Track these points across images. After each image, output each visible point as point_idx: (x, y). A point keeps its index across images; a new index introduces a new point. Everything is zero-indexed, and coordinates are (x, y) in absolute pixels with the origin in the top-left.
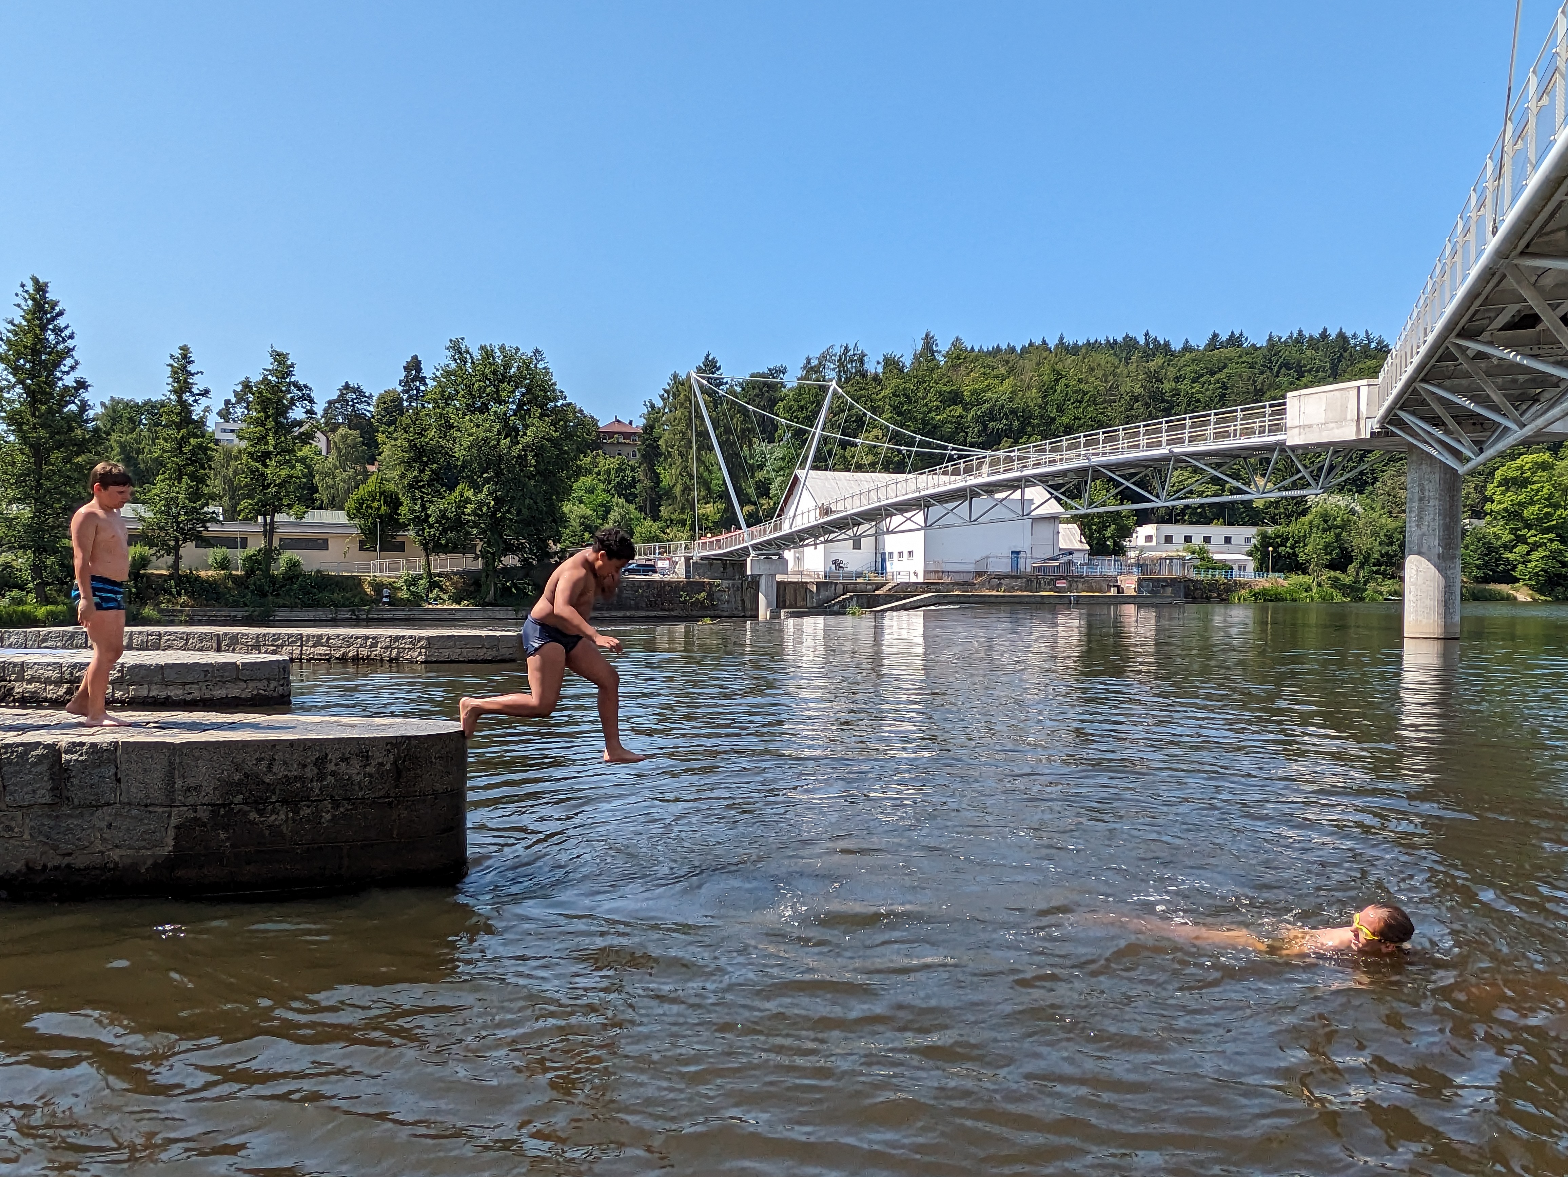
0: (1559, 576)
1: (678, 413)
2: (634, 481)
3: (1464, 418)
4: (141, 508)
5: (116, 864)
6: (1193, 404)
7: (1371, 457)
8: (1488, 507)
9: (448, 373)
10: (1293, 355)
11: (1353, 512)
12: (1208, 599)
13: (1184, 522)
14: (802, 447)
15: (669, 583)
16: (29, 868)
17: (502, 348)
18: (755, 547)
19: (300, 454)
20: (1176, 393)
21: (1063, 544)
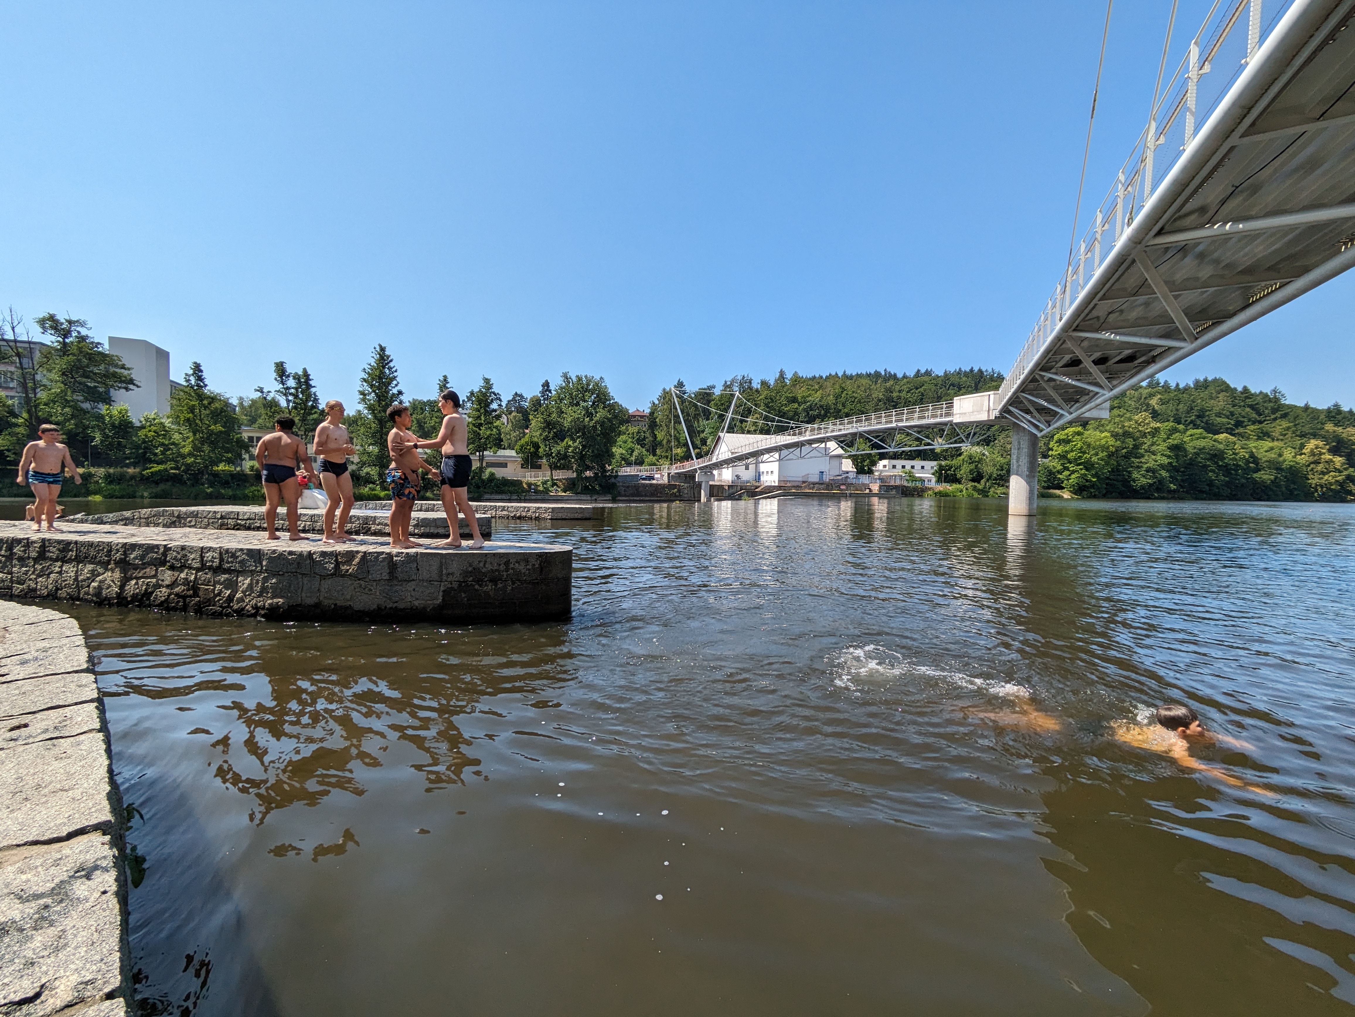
0: (1084, 486)
1: (665, 407)
2: (645, 438)
3: (1042, 410)
5: (417, 607)
6: (907, 403)
7: (993, 429)
8: (1050, 453)
9: (561, 388)
10: (956, 380)
11: (984, 455)
12: (913, 495)
13: (902, 459)
14: (722, 422)
15: (660, 485)
16: (379, 608)
17: (586, 377)
18: (700, 468)
19: (495, 424)
20: (899, 398)
21: (844, 468)
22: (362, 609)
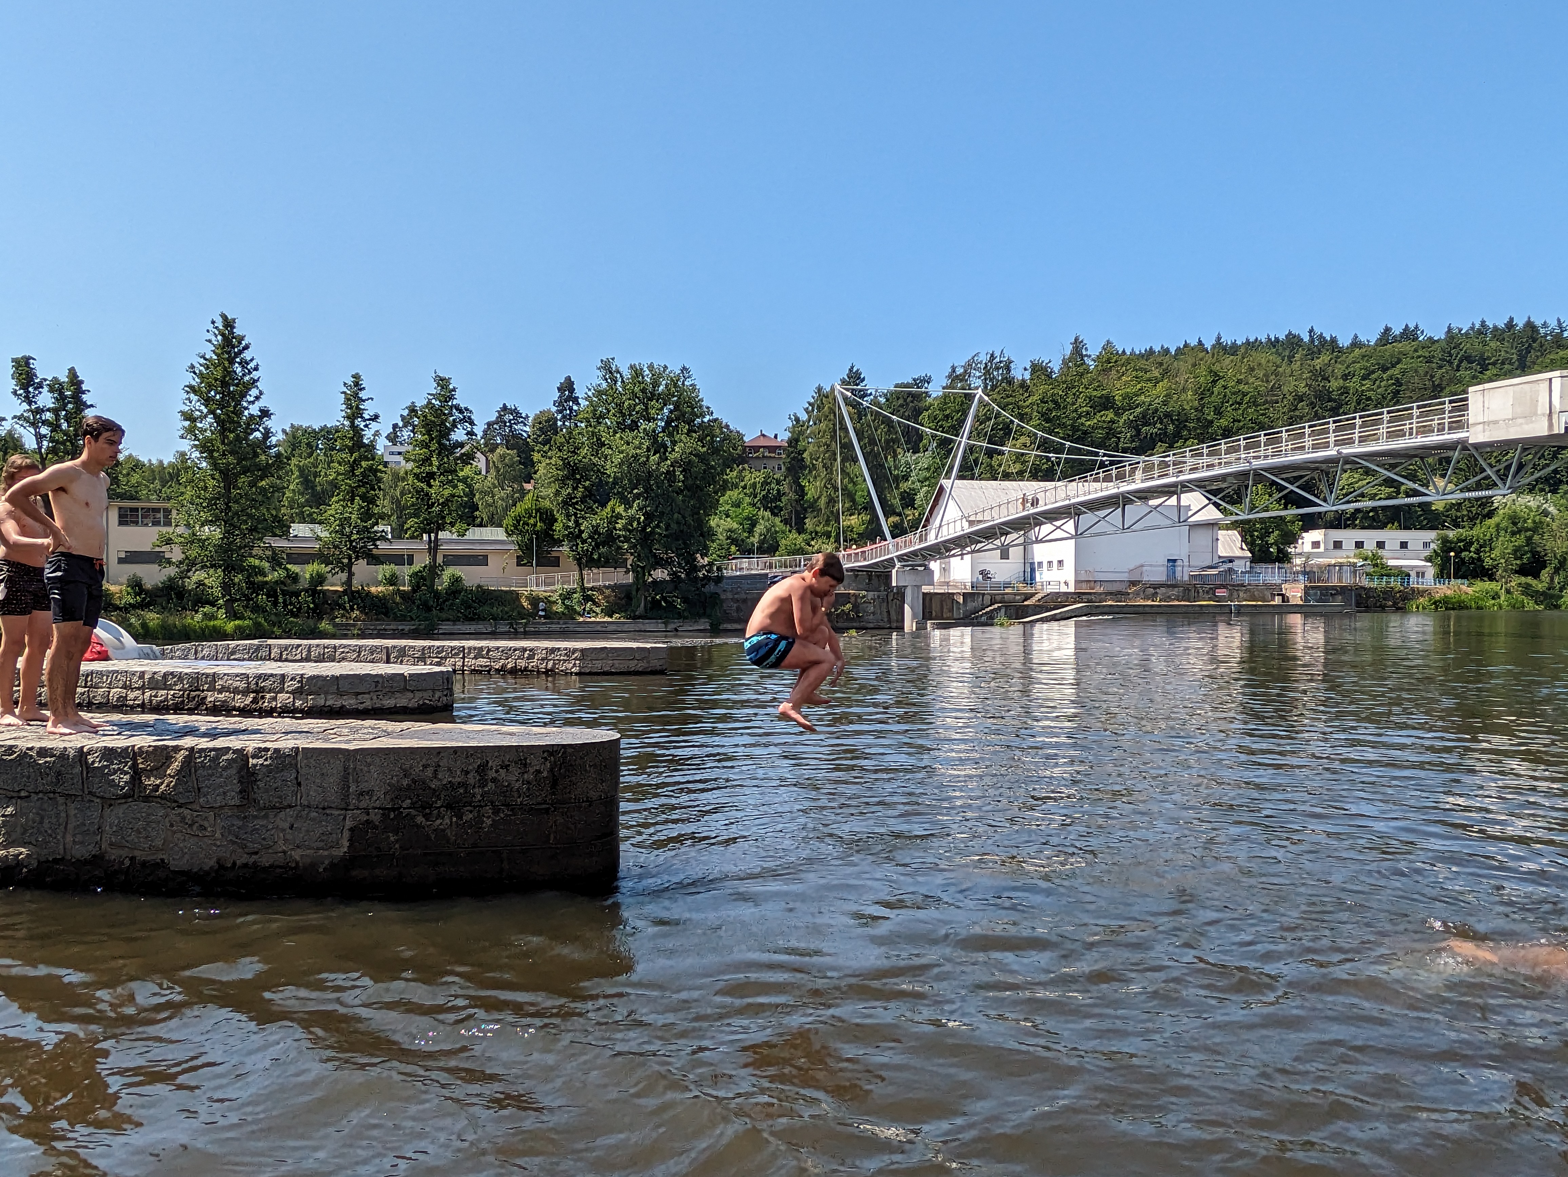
1: (823, 426)
2: (779, 495)
4: (318, 528)
5: (297, 863)
6: (1363, 403)
7: (1566, 454)
9: (599, 393)
10: (1474, 347)
11: (1546, 513)
12: (1383, 608)
13: (1354, 527)
14: (947, 457)
16: (221, 866)
17: (651, 367)
18: (900, 558)
19: (461, 474)
20: (1345, 391)
21: (1223, 551)
22: (186, 868)
